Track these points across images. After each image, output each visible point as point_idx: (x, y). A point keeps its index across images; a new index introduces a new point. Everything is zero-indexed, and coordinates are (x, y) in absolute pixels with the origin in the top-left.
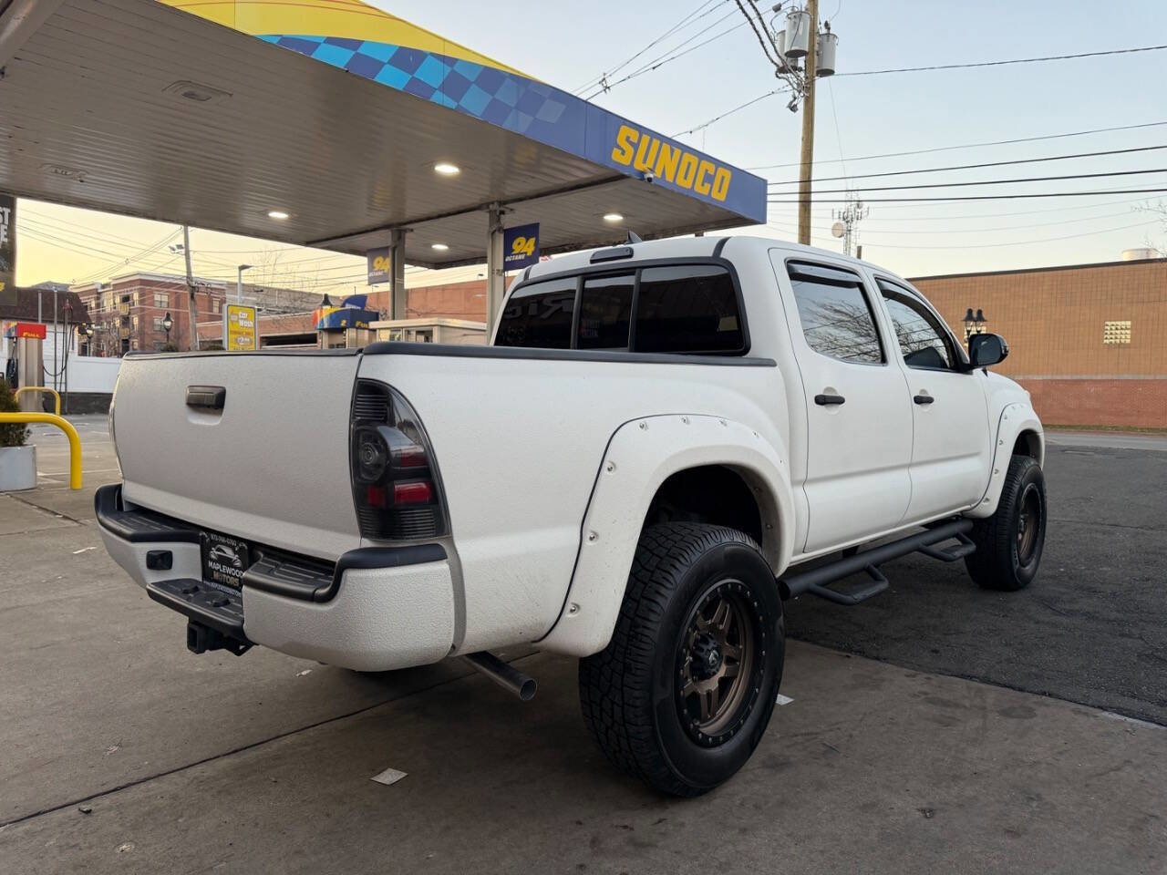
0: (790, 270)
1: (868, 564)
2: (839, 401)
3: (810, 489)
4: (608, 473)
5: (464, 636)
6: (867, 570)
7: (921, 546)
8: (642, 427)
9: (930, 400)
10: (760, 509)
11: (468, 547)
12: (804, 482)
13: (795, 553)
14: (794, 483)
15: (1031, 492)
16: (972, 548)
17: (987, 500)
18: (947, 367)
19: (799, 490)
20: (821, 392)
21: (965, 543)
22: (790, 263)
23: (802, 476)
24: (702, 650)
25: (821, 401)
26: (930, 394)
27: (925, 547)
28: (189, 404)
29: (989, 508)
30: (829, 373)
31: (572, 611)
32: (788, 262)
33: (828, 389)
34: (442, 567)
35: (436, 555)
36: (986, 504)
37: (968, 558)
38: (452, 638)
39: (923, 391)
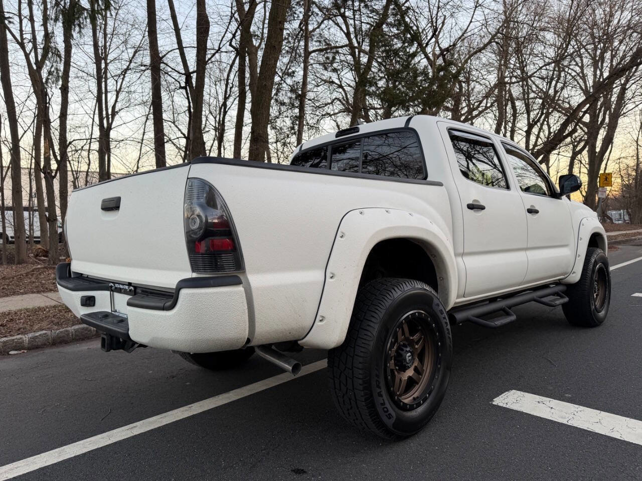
0: (450, 133)
1: (504, 306)
2: (482, 208)
3: (465, 258)
4: (340, 239)
5: (254, 332)
6: (503, 310)
7: (535, 297)
8: (361, 213)
9: (537, 212)
10: (436, 268)
11: (255, 278)
12: (463, 255)
13: (458, 297)
14: (456, 255)
15: (600, 269)
16: (566, 299)
17: (574, 272)
18: (546, 195)
19: (460, 259)
20: (471, 202)
21: (562, 297)
22: (450, 130)
23: (461, 251)
24: (403, 350)
25: (471, 207)
26: (537, 208)
27: (539, 299)
28: (103, 209)
29: (576, 277)
30: (475, 191)
31: (321, 321)
32: (449, 129)
33: (475, 201)
34: (240, 289)
35: (237, 282)
36: (574, 275)
37: (564, 305)
38: (247, 333)
39: (532, 206)
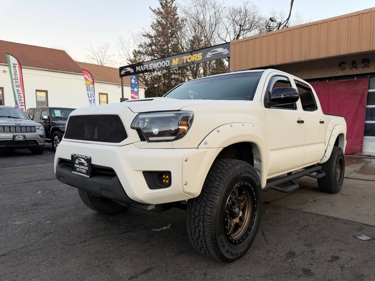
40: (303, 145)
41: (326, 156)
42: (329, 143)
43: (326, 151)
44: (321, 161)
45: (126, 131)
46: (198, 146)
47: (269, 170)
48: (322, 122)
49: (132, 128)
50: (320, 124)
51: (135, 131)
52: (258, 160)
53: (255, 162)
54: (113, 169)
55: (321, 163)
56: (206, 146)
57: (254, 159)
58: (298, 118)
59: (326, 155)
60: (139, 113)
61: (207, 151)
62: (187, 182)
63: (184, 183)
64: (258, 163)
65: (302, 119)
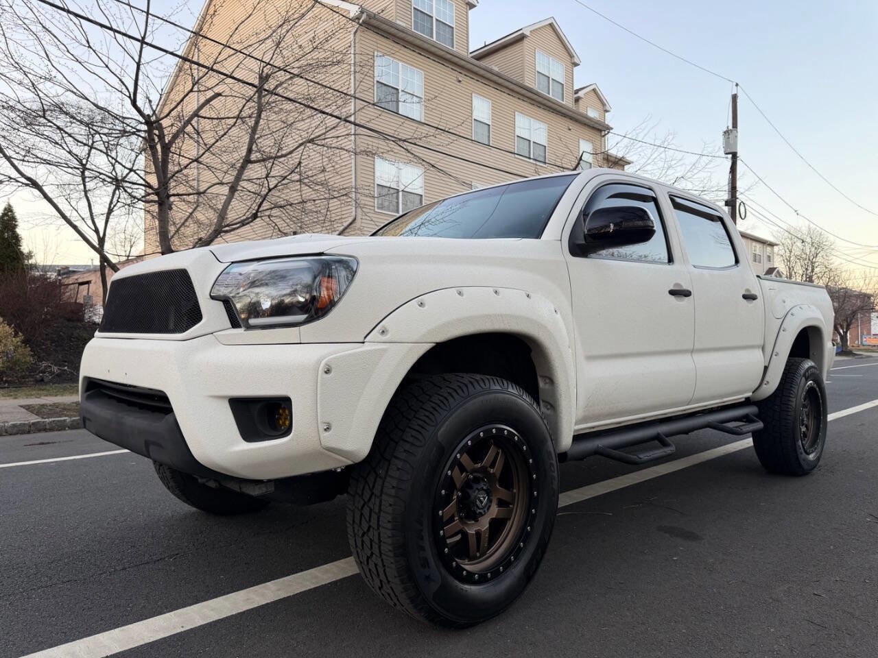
40: (692, 351)
41: (768, 382)
42: (776, 350)
43: (766, 368)
44: (756, 393)
45: (199, 306)
46: (365, 338)
47: (586, 407)
48: (749, 297)
49: (213, 298)
50: (743, 300)
51: (220, 306)
52: (548, 381)
53: (541, 384)
54: (164, 393)
55: (756, 400)
56: (384, 338)
57: (538, 377)
58: (674, 282)
59: (767, 378)
60: (232, 263)
61: (385, 350)
62: (331, 422)
63: (322, 427)
64: (547, 387)
65: (685, 287)
